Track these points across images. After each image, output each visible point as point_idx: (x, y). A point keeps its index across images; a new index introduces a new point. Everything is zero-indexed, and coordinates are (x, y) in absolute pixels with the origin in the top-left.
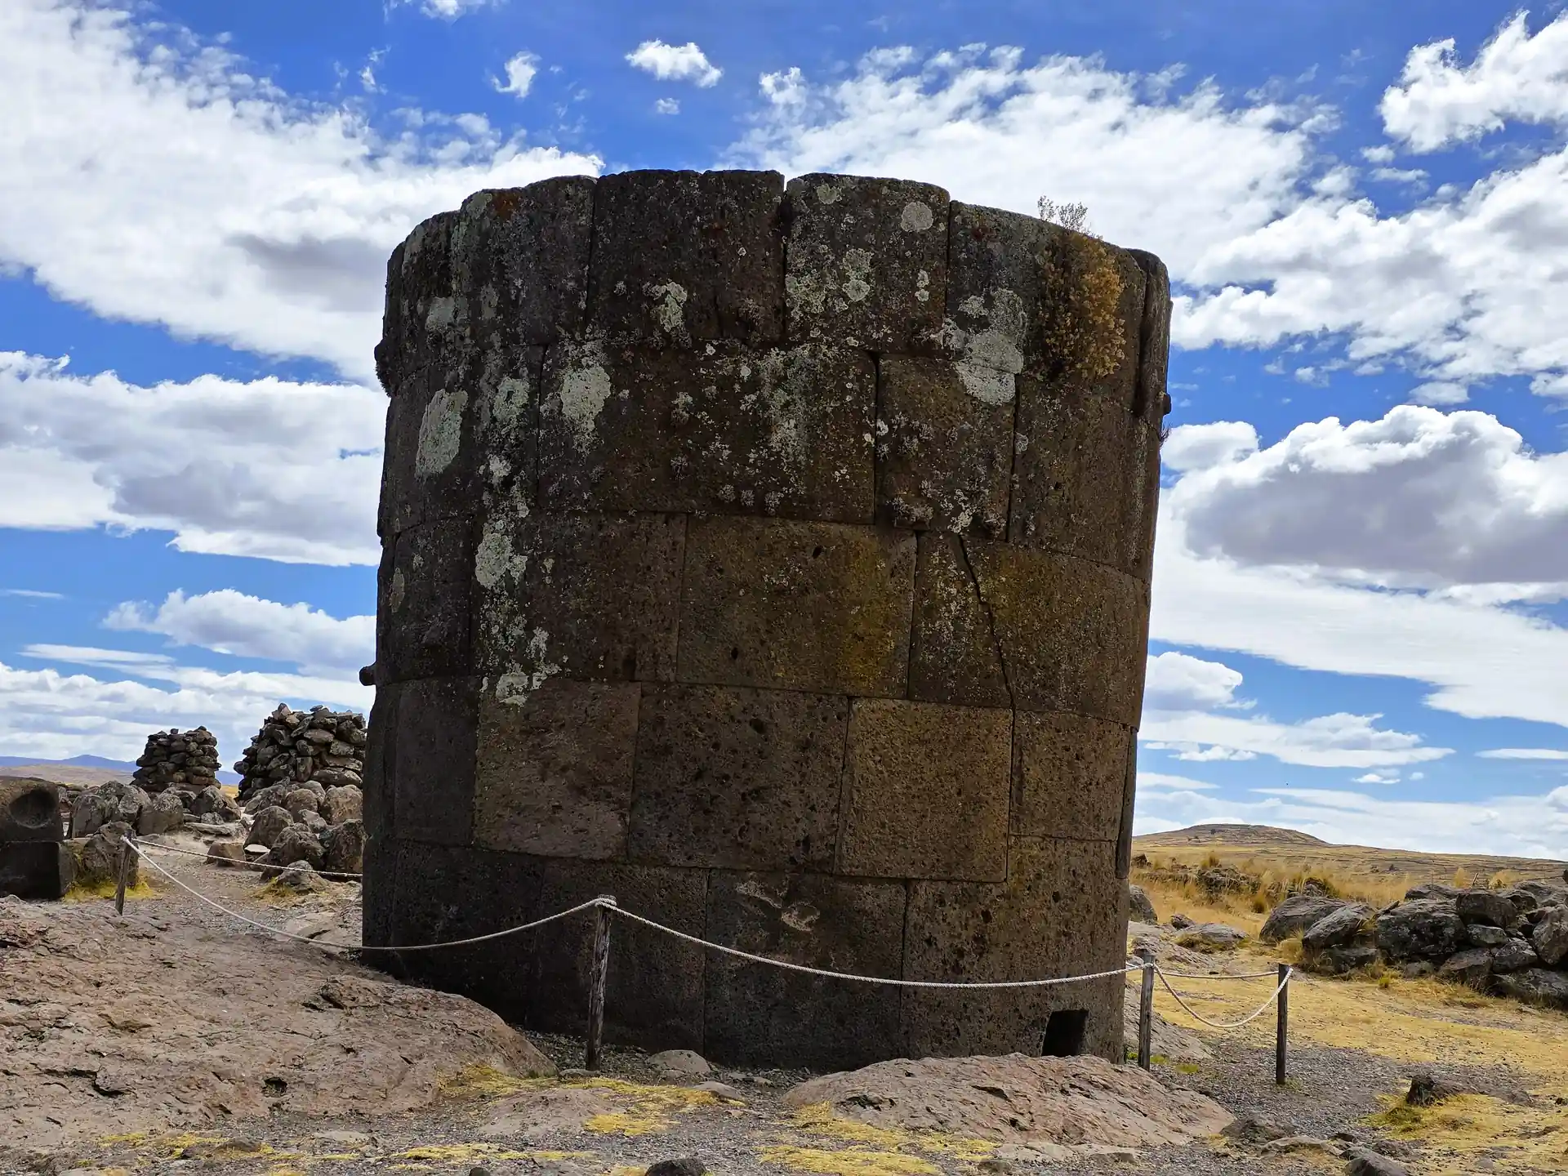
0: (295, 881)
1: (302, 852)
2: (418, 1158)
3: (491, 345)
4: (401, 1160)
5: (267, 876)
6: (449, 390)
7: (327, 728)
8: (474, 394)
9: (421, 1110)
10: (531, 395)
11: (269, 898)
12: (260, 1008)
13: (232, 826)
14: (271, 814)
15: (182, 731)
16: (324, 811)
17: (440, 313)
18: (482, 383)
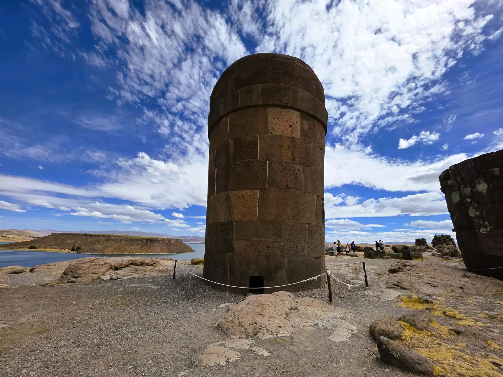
0: (448, 258)
1: (447, 254)
2: (498, 303)
3: (461, 184)
4: (495, 303)
5: (442, 258)
6: (455, 191)
7: (445, 237)
8: (460, 191)
9: (492, 295)
10: (471, 189)
11: (444, 261)
12: (454, 277)
13: (434, 251)
14: (440, 249)
15: (420, 238)
16: (448, 248)
17: (450, 182)
18: (461, 189)
